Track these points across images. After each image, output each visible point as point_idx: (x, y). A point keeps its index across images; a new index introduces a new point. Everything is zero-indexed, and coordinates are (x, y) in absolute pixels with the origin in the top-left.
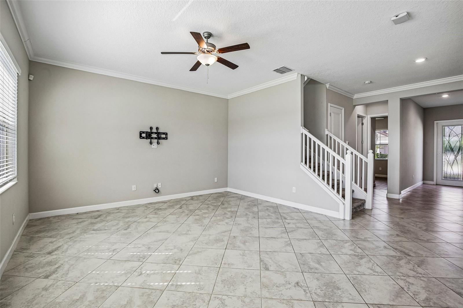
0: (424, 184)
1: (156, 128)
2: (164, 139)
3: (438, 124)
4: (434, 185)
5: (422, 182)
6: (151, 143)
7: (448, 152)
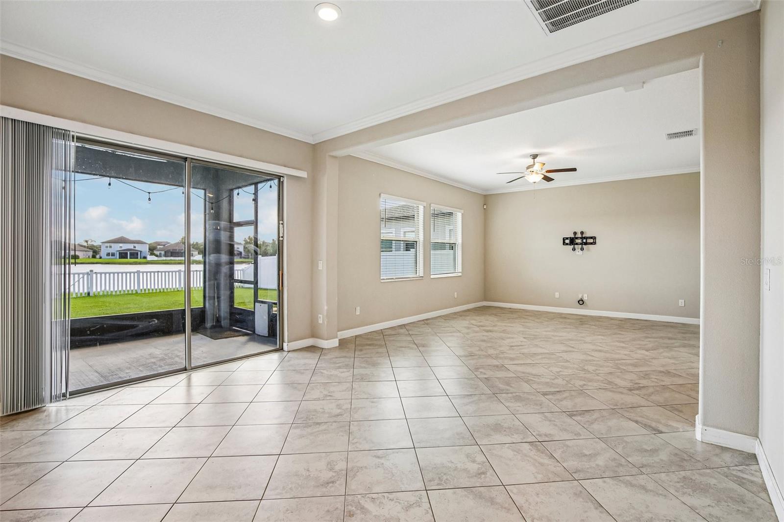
1: (581, 233)
2: (591, 244)
6: (574, 249)
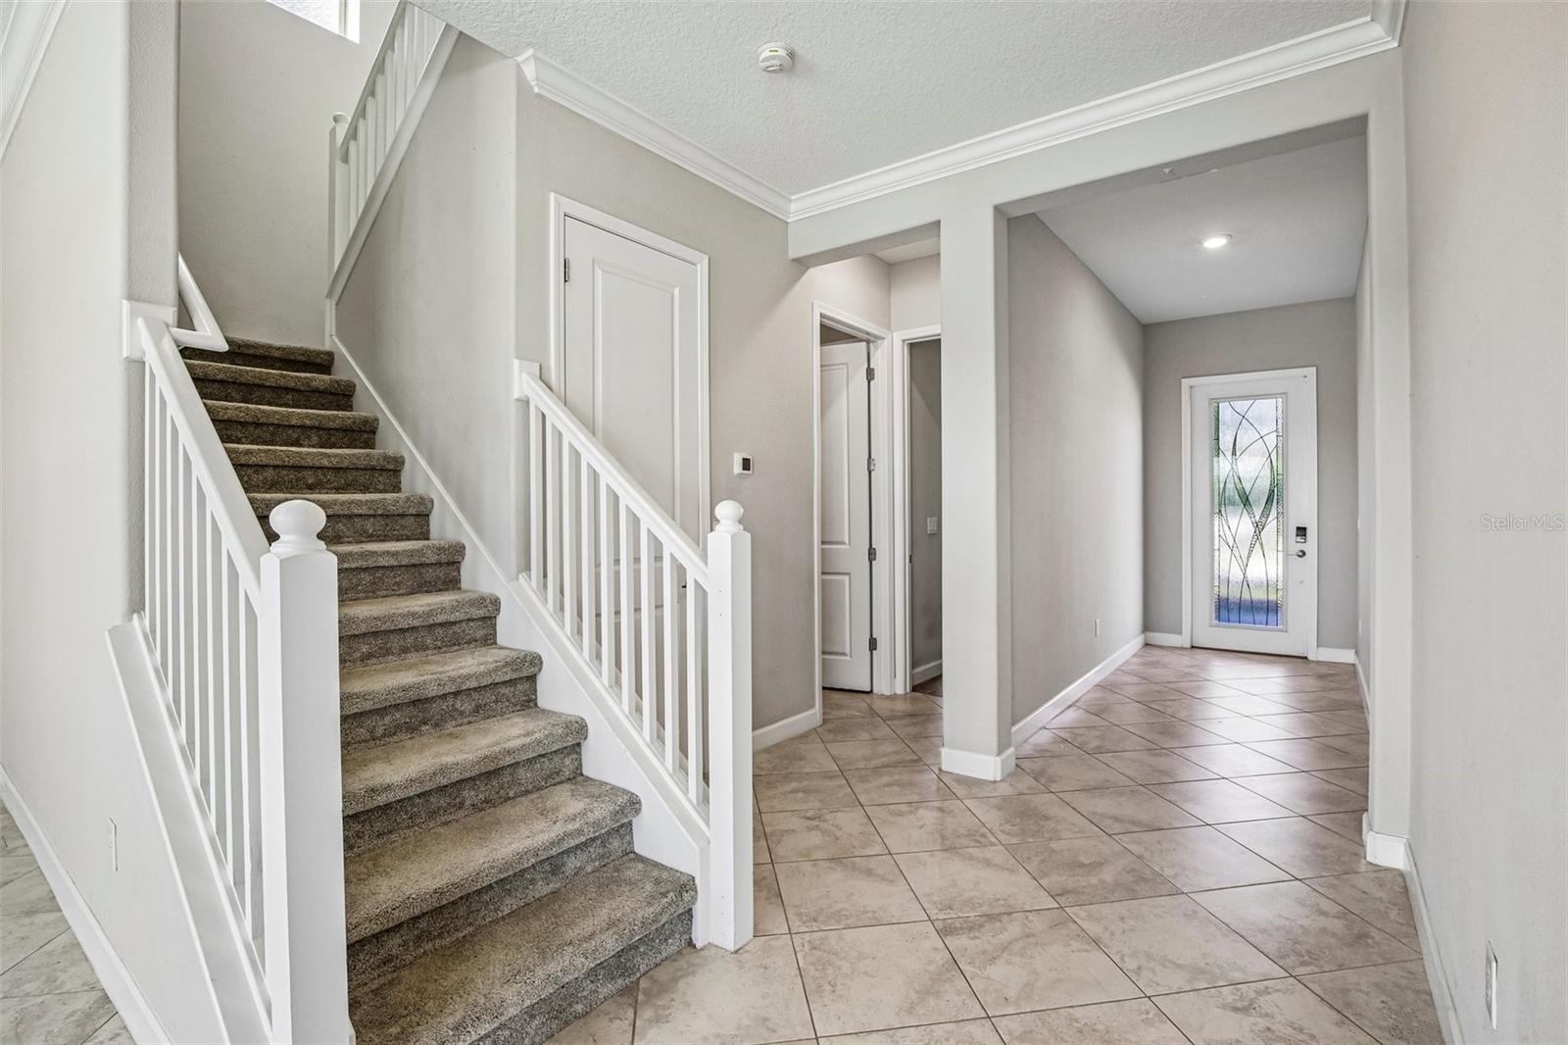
0: (1146, 645)
3: (1197, 392)
4: (1182, 648)
5: (1142, 636)
7: (1232, 507)
